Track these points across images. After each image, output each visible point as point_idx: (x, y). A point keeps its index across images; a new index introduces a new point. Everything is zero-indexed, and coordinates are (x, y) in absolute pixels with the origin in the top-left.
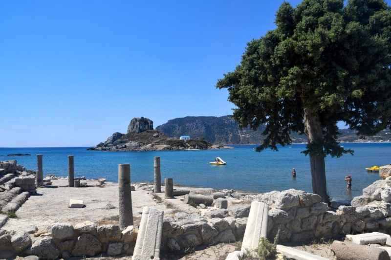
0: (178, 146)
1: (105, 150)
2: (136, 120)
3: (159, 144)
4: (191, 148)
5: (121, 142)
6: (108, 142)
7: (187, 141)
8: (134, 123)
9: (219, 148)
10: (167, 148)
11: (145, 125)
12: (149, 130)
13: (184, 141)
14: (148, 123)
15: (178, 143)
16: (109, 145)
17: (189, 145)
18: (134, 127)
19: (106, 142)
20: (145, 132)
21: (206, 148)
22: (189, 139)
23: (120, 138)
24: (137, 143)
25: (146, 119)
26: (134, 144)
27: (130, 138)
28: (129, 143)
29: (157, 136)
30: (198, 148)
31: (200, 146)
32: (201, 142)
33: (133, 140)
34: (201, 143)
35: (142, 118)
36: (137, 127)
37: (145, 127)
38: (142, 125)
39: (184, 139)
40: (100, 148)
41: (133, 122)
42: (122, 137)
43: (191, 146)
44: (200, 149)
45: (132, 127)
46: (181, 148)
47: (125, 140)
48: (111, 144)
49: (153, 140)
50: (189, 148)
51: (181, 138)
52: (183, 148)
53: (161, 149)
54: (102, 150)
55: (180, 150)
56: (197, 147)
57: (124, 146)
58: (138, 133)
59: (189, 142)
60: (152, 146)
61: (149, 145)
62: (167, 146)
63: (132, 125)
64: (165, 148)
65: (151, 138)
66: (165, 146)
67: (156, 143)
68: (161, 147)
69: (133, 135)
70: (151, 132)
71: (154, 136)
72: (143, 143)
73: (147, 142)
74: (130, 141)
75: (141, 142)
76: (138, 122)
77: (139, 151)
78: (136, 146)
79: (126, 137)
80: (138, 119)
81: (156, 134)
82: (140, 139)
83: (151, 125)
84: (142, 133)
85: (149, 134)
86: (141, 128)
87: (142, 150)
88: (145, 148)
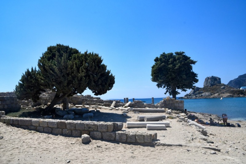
0: (239, 94)
2: (208, 78)
3: (224, 93)
5: (199, 93)
6: (191, 93)
8: (207, 80)
10: (230, 96)
11: (215, 81)
12: (218, 84)
14: (217, 80)
15: (239, 92)
16: (192, 95)
18: (207, 83)
19: (190, 93)
20: (215, 86)
23: (198, 90)
24: (209, 93)
25: (215, 77)
26: (207, 94)
27: (205, 90)
28: (204, 94)
29: (224, 88)
33: (207, 91)
35: (212, 76)
36: (209, 82)
38: (212, 81)
39: (244, 89)
40: (186, 97)
41: (206, 80)
46: (241, 96)
47: (201, 91)
48: (193, 95)
49: (220, 91)
51: (241, 89)
52: (243, 95)
53: (226, 96)
55: (241, 97)
57: (201, 95)
58: (210, 87)
60: (219, 95)
61: (217, 94)
62: (230, 94)
63: (206, 82)
64: (228, 96)
65: (219, 90)
66: (229, 94)
67: (222, 92)
68: (225, 95)
69: (207, 88)
70: (219, 86)
71: (221, 88)
72: (214, 93)
74: (205, 92)
75: (212, 93)
76: (210, 80)
77: (209, 98)
78: (209, 95)
79: (202, 89)
80: (210, 77)
81: (223, 86)
82: (212, 91)
83: (219, 80)
84: (213, 87)
85: (217, 87)
86: (212, 83)
87: (211, 98)
88: (214, 96)
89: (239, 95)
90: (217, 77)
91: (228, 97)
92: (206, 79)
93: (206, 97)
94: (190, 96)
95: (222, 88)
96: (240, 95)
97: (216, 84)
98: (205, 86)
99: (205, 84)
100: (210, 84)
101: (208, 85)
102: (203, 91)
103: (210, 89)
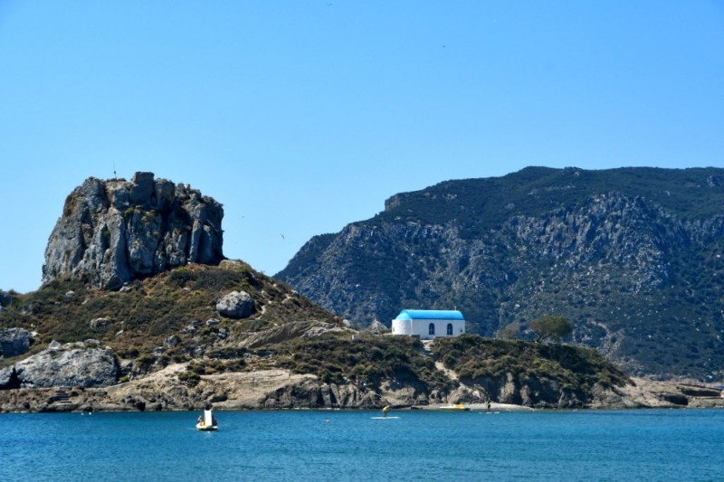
0: (374, 379)
2: (101, 191)
3: (241, 366)
4: (468, 398)
7: (440, 342)
8: (86, 217)
9: (679, 401)
10: (297, 393)
11: (165, 228)
12: (192, 267)
13: (418, 345)
14: (186, 219)
15: (377, 356)
17: (453, 376)
18: (84, 246)
20: (162, 280)
21: (582, 399)
22: (460, 328)
24: (98, 354)
25: (169, 185)
26: (74, 361)
27: (51, 320)
28: (41, 359)
29: (246, 310)
30: (516, 399)
31: (533, 383)
32: (544, 352)
33: (76, 333)
34: (544, 365)
35: (144, 179)
36: (106, 242)
37: (161, 243)
38: (140, 232)
39: (423, 330)
41: (77, 211)
43: (467, 379)
44: (533, 401)
45: (75, 242)
46: (393, 398)
47: (15, 334)
49: (210, 335)
50: (455, 395)
51: (398, 327)
52: (408, 391)
53: (253, 396)
56: (509, 388)
57: (2, 375)
58: (114, 285)
59: (454, 351)
60: (192, 378)
61: (175, 368)
62: (298, 378)
63: (75, 228)
64: (280, 391)
65: (199, 323)
66: (284, 377)
67: (223, 355)
68: (254, 384)
69: (77, 301)
70: (204, 282)
71: (221, 306)
72: (142, 356)
73: (170, 354)
74: (50, 341)
75: (128, 353)
76: (115, 211)
77: (90, 409)
78: (92, 376)
79: (24, 313)
80: (119, 187)
81: (235, 293)
82: (125, 330)
83: (206, 228)
84: (137, 289)
85: (185, 293)
86: (132, 251)
87: (113, 406)
88: (140, 391)
89: (376, 388)
90: (187, 191)
91: (276, 403)
92: (70, 200)
93: (61, 396)
95: (224, 313)
96: (384, 385)
97: (176, 266)
98: (55, 273)
99: (58, 255)
100: (114, 254)
101: (94, 265)
102: (34, 333)
103: (104, 316)
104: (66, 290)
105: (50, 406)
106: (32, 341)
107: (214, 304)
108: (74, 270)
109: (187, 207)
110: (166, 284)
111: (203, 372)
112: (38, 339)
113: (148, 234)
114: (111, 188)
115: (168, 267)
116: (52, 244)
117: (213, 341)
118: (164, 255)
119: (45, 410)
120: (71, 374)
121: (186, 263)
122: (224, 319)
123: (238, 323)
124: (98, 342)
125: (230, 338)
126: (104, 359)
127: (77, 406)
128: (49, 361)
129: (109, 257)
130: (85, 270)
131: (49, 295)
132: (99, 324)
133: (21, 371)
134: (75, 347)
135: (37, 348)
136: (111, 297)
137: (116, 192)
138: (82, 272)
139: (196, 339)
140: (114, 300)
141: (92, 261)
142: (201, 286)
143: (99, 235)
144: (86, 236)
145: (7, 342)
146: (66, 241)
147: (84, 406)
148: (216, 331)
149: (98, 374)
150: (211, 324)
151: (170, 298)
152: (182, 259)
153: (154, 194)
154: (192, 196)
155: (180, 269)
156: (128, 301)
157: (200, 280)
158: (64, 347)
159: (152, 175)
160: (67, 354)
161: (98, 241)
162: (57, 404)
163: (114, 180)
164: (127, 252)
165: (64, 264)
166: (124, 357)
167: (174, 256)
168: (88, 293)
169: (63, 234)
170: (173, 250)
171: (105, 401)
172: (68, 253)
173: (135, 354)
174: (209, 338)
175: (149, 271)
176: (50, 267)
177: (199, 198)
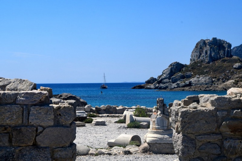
1: (160, 88)
2: (204, 42)
5: (183, 77)
6: (163, 77)
8: (201, 48)
11: (219, 50)
12: (226, 58)
14: (224, 48)
16: (165, 80)
18: (200, 54)
19: (160, 77)
20: (219, 61)
23: (180, 71)
24: (207, 78)
25: (220, 40)
26: (203, 79)
27: (195, 70)
28: (195, 79)
29: (240, 68)
33: (202, 73)
35: (215, 39)
37: (219, 53)
38: (214, 51)
40: (152, 86)
41: (199, 47)
42: (184, 69)
45: (198, 54)
47: (188, 73)
48: (167, 80)
49: (233, 73)
54: (156, 88)
57: (187, 82)
58: (209, 63)
61: (231, 81)
63: (198, 50)
65: (230, 71)
69: (201, 66)
70: (230, 61)
71: (234, 67)
72: (217, 78)
73: (224, 77)
74: (196, 75)
75: (214, 77)
76: (208, 46)
77: (214, 90)
78: (207, 82)
79: (189, 69)
80: (208, 41)
81: (237, 64)
82: (212, 72)
83: (229, 49)
84: (214, 63)
85: (225, 64)
86: (212, 55)
87: (219, 89)
88: (224, 86)
90: (224, 41)
92: (197, 44)
94: (159, 82)
95: (235, 68)
97: (222, 58)
98: (194, 60)
99: (195, 56)
100: (208, 56)
101: (204, 58)
102: (192, 73)
103: (207, 69)
104: (198, 64)
105: (206, 89)
106: (192, 75)
107: (233, 66)
108: (199, 60)
109: (224, 45)
110: (221, 62)
111: (238, 82)
112: (193, 75)
113: (216, 51)
114: (206, 42)
115: (220, 58)
116: (193, 54)
117: (233, 74)
118: (219, 56)
119: (205, 90)
120: (202, 82)
121: (224, 57)
122: (235, 70)
123: (239, 70)
124: (207, 75)
125: (237, 74)
126: (209, 79)
127: (211, 89)
128: (197, 79)
129: (207, 57)
130: (202, 59)
131: (194, 65)
132: (207, 71)
133: (191, 81)
134: (202, 76)
135: (193, 76)
136: (208, 65)
137: (208, 42)
138: (201, 60)
139: (229, 74)
140: (209, 66)
141: (203, 57)
142: (229, 62)
143: (205, 52)
144: (201, 52)
145: (187, 75)
146: (196, 53)
147: (213, 89)
148: (234, 72)
149: (208, 82)
150: (232, 71)
151: (222, 65)
152: (224, 56)
153: (217, 42)
154: (225, 42)
155: (223, 59)
156: (212, 66)
157: (228, 61)
158: (200, 76)
159: (216, 38)
160: (201, 78)
161: (205, 53)
162: (207, 89)
163: (207, 40)
164: (211, 55)
165: (196, 58)
166: (213, 78)
167: (222, 56)
168: (203, 64)
169: (195, 52)
170: (222, 55)
171: (218, 88)
172: (197, 56)
173: (216, 78)
174: (232, 74)
175: (216, 59)
176: (193, 59)
177: (227, 43)
